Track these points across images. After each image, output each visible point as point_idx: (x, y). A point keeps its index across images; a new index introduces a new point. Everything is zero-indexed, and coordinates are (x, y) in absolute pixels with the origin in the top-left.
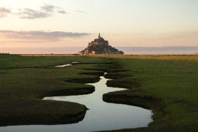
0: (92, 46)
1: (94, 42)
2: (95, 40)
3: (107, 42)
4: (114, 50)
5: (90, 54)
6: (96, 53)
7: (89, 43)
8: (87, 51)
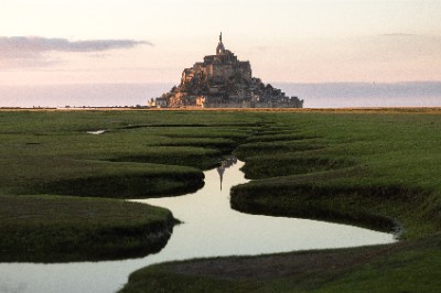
1: (203, 65)
2: (206, 58)
3: (246, 65)
4: (271, 93)
7: (187, 71)
8: (178, 95)
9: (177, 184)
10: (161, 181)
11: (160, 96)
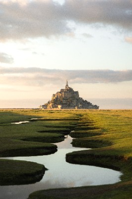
0: (57, 98)
1: (60, 93)
2: (61, 90)
3: (77, 92)
5: (55, 109)
6: (62, 108)
7: (54, 95)
8: (51, 104)
9: (47, 151)
10: (41, 150)
11: (44, 104)
